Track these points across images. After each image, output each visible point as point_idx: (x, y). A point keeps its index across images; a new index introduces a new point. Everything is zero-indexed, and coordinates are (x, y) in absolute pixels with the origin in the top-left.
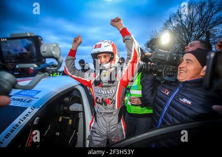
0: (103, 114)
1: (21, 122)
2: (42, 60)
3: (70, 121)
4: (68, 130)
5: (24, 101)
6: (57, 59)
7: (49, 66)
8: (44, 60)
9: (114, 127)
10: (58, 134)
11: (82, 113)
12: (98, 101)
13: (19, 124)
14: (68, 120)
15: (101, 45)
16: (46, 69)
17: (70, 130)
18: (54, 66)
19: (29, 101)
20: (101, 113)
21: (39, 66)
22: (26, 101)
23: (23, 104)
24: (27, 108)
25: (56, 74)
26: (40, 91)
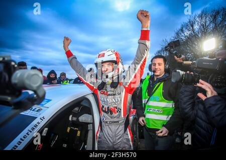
0: (108, 122)
1: (29, 133)
3: (79, 132)
4: (75, 143)
5: (33, 110)
9: (120, 138)
10: (65, 145)
11: (91, 125)
12: (104, 109)
13: (27, 135)
14: (77, 131)
15: (104, 54)
17: (78, 143)
19: (39, 110)
20: (106, 122)
22: (36, 110)
23: (33, 113)
24: (36, 118)
25: (66, 81)
26: (51, 100)
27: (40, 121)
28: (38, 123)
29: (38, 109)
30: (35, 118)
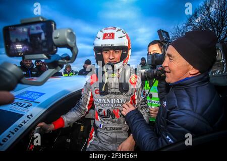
2: (53, 49)
3: (82, 127)
4: (79, 138)
5: (22, 106)
6: (71, 49)
7: (62, 59)
8: (55, 49)
10: (69, 141)
14: (80, 125)
15: (113, 34)
16: (57, 62)
17: (82, 138)
18: (68, 58)
19: (28, 106)
20: (106, 128)
21: (49, 57)
22: (25, 106)
23: (20, 110)
24: (23, 115)
25: (72, 73)
26: (44, 94)
27: (26, 119)
28: (24, 122)
29: (27, 104)
30: (21, 115)
